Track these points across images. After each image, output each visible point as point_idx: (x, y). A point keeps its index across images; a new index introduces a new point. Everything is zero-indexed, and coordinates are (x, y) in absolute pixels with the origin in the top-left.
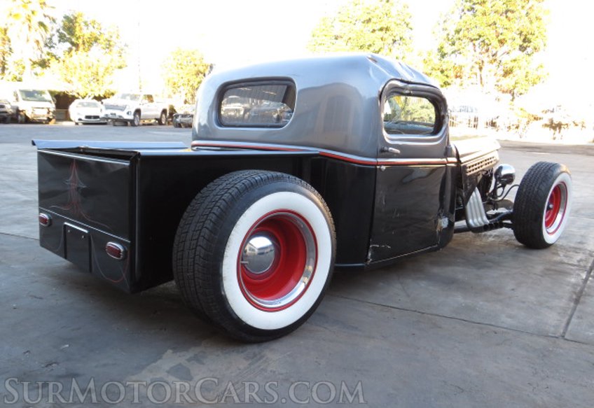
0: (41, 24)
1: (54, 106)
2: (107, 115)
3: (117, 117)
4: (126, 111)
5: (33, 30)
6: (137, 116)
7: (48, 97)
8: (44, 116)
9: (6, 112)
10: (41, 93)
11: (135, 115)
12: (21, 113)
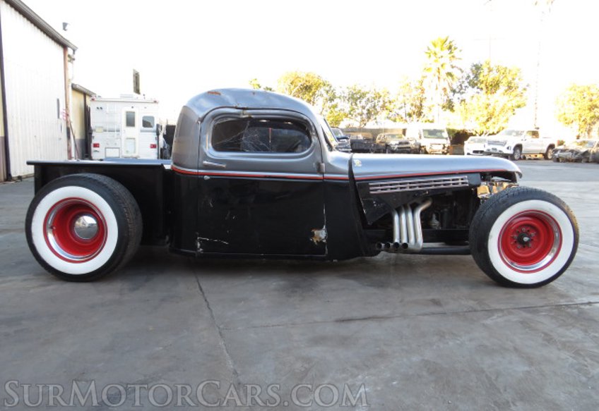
0: (449, 74)
1: (449, 142)
2: (489, 150)
3: (498, 152)
4: (506, 146)
5: (442, 80)
6: (518, 151)
7: (445, 135)
8: (439, 151)
9: (409, 148)
10: (441, 131)
11: (515, 149)
12: (423, 149)
